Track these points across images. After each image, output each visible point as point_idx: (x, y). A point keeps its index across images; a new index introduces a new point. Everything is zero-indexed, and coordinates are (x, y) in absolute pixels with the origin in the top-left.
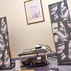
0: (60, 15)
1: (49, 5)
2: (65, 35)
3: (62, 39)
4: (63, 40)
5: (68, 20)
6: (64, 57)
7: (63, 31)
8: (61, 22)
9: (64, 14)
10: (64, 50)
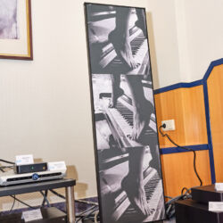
0: (122, 53)
1: (86, 4)
2: (132, 124)
3: (122, 138)
4: (124, 144)
5: (145, 76)
6: (123, 207)
7: (129, 110)
8: (122, 77)
9: (134, 54)
10: (125, 178)
